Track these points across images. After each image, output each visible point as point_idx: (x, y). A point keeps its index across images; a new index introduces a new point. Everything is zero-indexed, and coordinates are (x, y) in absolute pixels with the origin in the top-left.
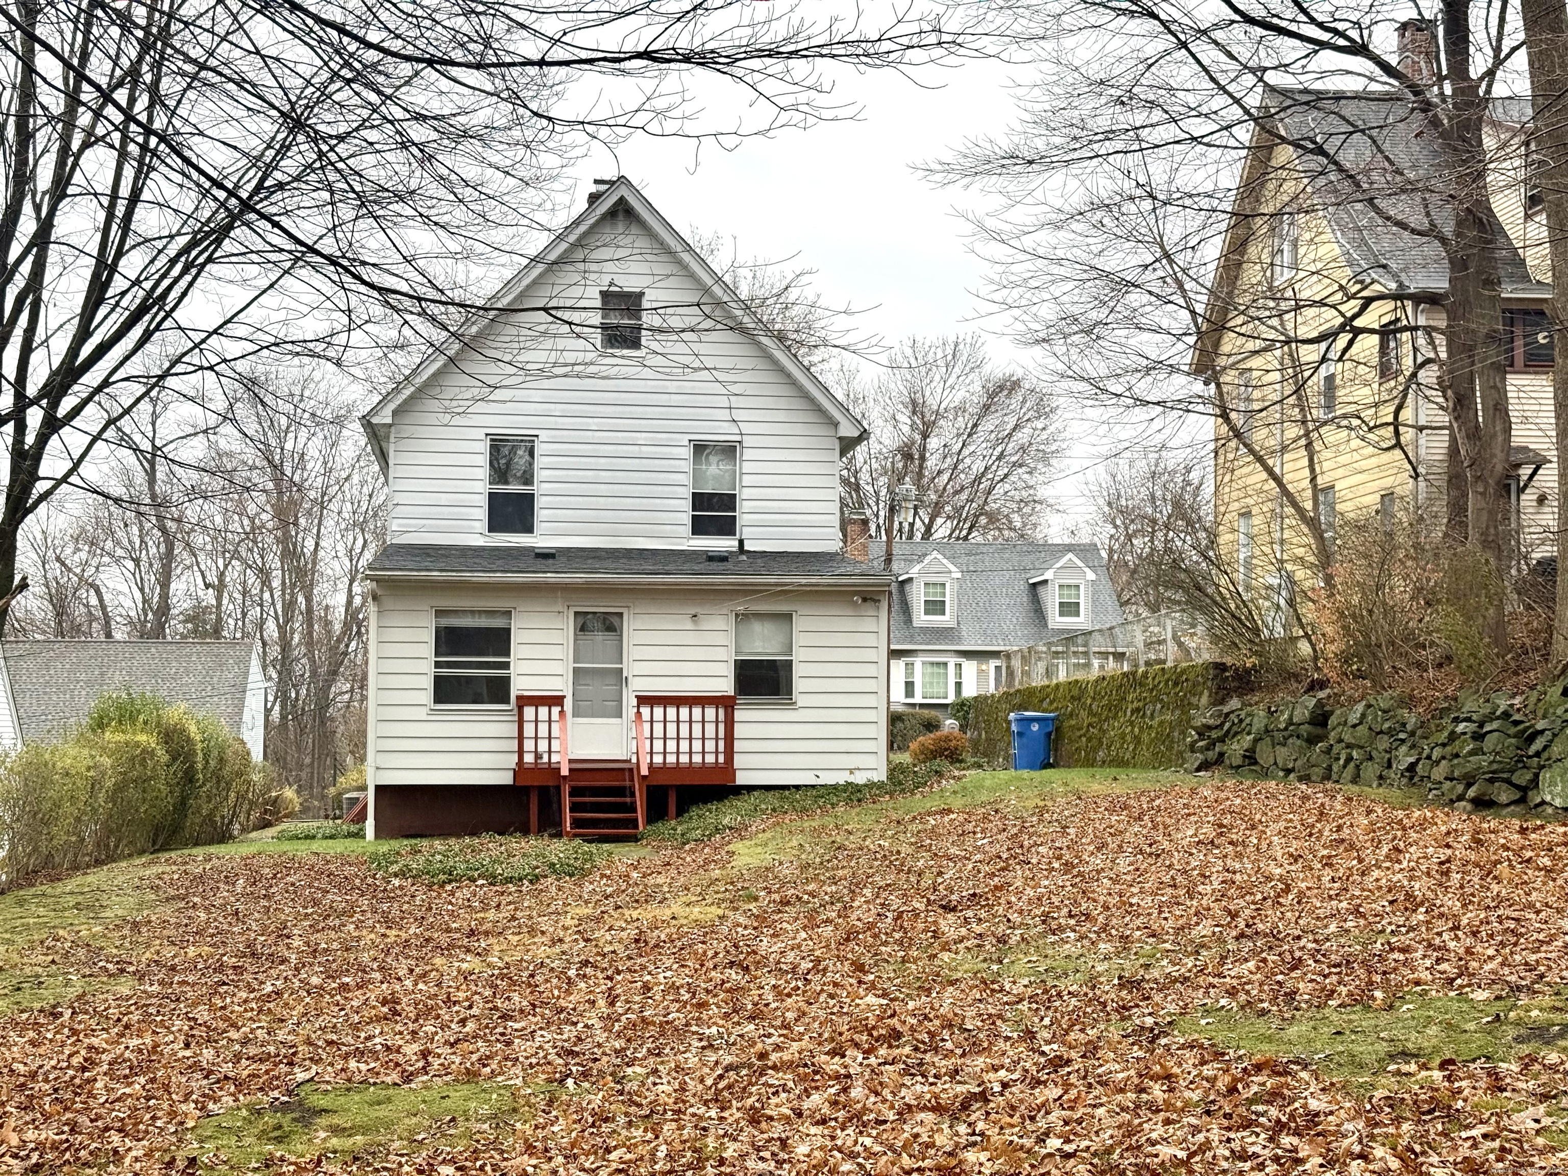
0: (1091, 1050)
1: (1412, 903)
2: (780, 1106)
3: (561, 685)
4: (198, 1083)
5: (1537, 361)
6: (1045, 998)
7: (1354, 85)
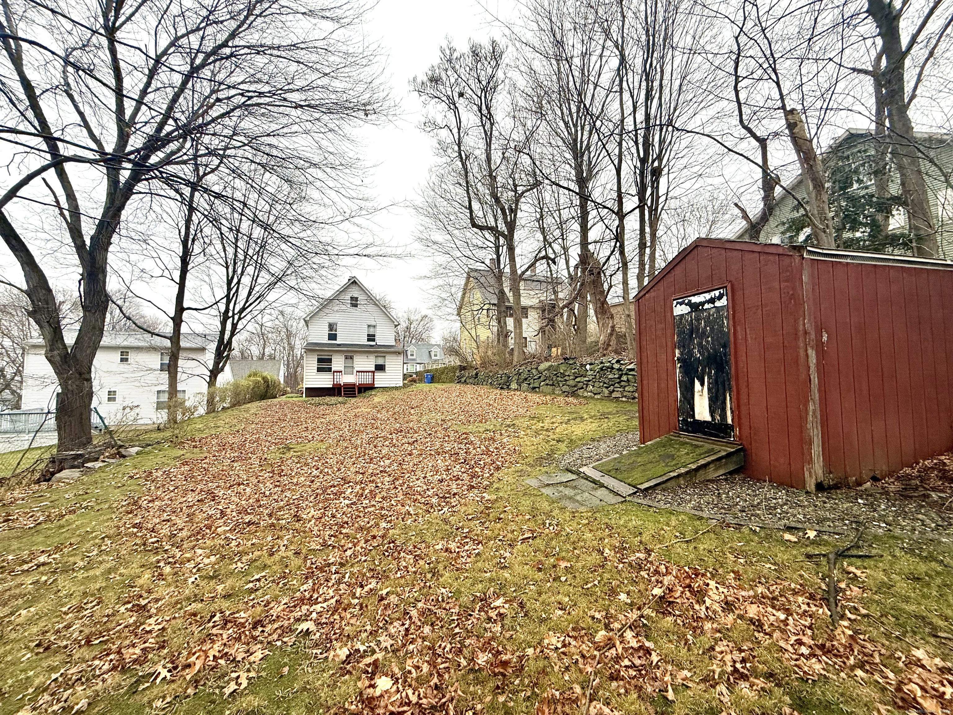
3: (342, 369)
5: (511, 316)
6: (428, 423)
7: (482, 268)
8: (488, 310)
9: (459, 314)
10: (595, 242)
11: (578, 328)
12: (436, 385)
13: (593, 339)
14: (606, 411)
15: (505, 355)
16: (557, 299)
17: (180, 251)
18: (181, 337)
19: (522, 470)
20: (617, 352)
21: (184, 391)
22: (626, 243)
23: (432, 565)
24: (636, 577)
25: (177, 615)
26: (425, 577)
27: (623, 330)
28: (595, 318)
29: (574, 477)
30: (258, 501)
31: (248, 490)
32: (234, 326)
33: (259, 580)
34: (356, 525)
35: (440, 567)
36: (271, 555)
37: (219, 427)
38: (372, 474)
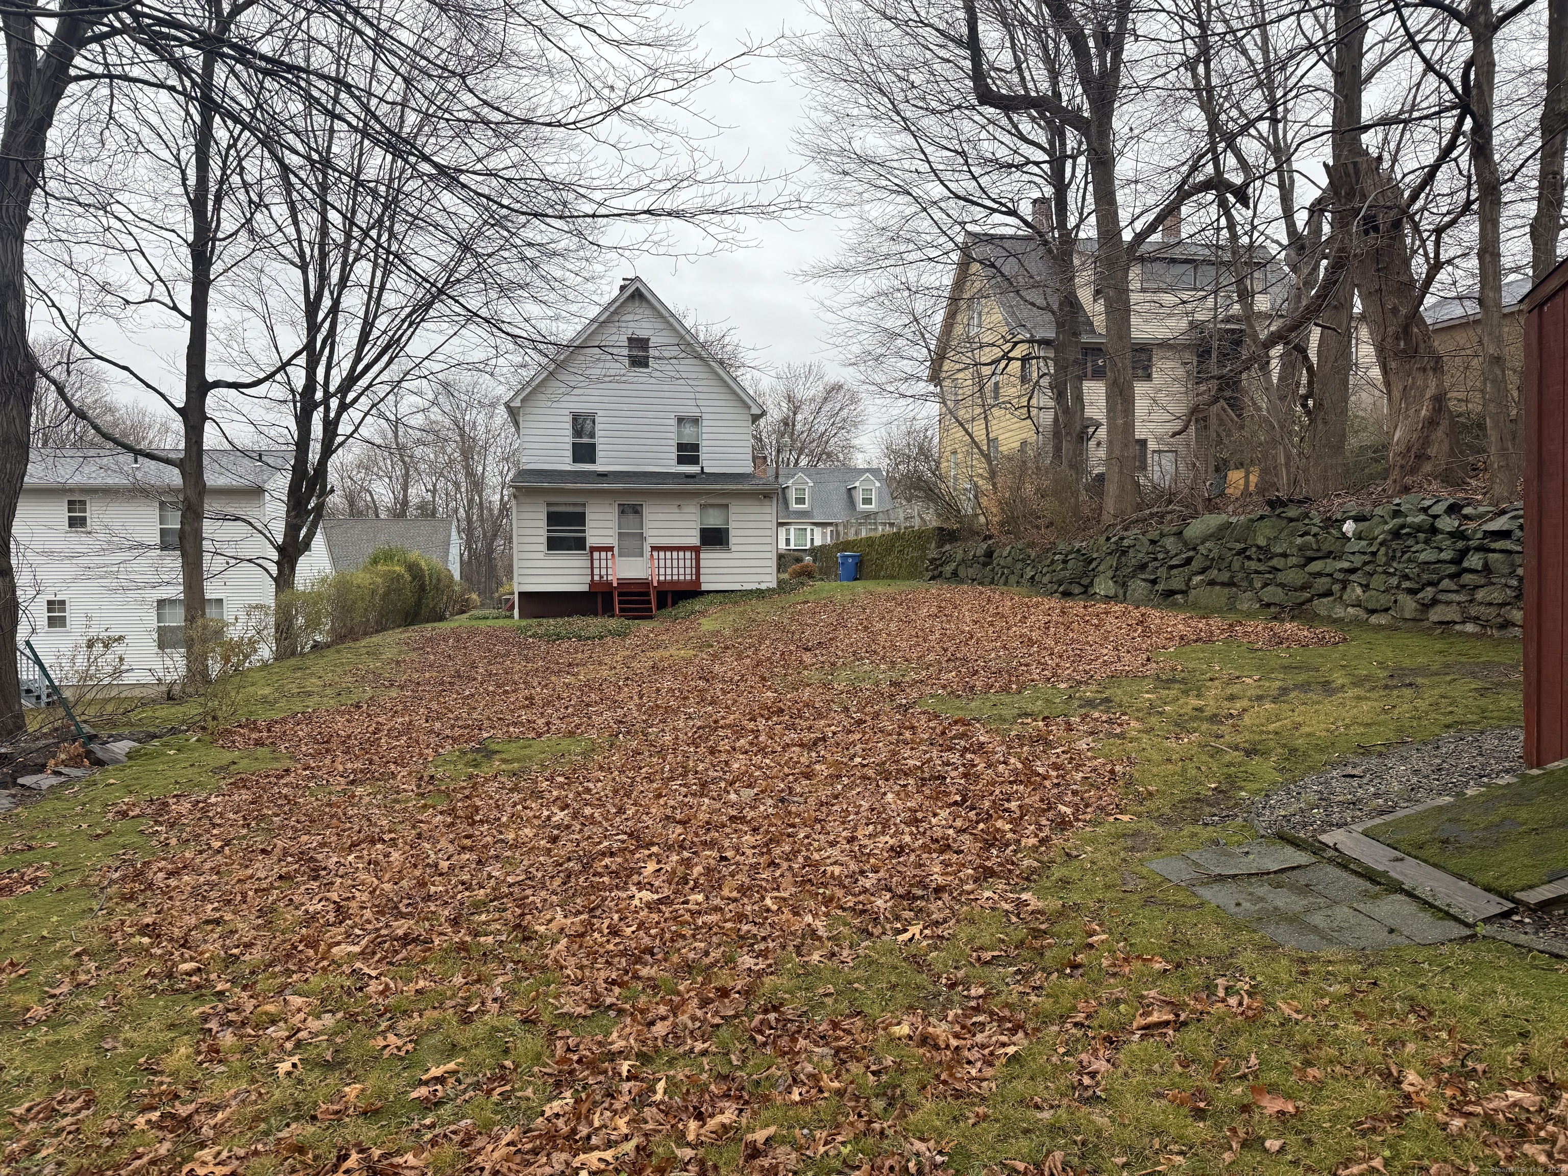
0: (876, 715)
1: (1031, 643)
2: (725, 745)
3: (612, 541)
4: (433, 740)
5: (1098, 374)
6: (854, 691)
7: (1010, 231)
8: (1025, 360)
9: (935, 377)
10: (1386, 121)
11: (1319, 405)
12: (871, 585)
13: (1366, 438)
14: (1407, 663)
15: (1075, 493)
16: (1249, 315)
17: (188, 230)
18: (206, 461)
19: (1136, 834)
20: (1448, 478)
21: (220, 601)
22: (1497, 118)
23: (884, 1078)
24: (1509, 1158)
25: (260, 1147)
26: (867, 1106)
27: (1475, 407)
28: (1376, 373)
29: (1303, 858)
30: (422, 884)
31: (395, 855)
32: (330, 427)
33: (440, 1080)
34: (675, 958)
35: (909, 1083)
36: (467, 1020)
37: (310, 694)
38: (708, 826)
